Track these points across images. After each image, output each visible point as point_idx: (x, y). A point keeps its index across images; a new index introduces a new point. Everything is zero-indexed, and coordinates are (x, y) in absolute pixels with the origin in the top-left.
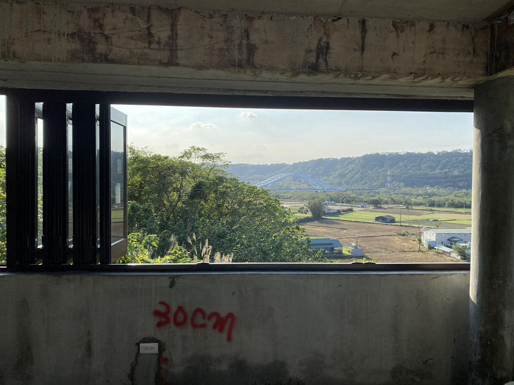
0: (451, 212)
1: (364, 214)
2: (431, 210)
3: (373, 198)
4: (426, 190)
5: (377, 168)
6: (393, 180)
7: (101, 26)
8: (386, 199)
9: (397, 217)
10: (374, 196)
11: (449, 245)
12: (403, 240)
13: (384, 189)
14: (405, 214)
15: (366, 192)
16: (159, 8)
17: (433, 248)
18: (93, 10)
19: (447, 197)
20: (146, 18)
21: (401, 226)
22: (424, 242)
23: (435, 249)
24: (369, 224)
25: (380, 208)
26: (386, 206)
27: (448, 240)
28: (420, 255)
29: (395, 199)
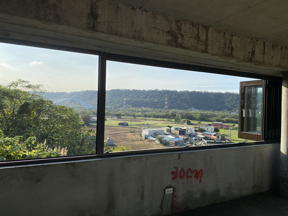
0: (154, 120)
1: (112, 121)
2: (145, 119)
3: (117, 113)
4: (143, 109)
5: (118, 97)
6: (126, 104)
7: (180, 30)
8: (123, 114)
9: (129, 123)
10: (117, 112)
11: (154, 136)
12: (132, 134)
13: (122, 108)
14: (133, 121)
15: (113, 110)
16: (202, 25)
17: (147, 138)
18: (177, 21)
19: (152, 113)
20: (197, 29)
21: (131, 127)
22: (143, 135)
23: (148, 139)
24: (115, 127)
25: (121, 118)
26: (123, 117)
27: (154, 134)
28: (141, 142)
29: (128, 113)
